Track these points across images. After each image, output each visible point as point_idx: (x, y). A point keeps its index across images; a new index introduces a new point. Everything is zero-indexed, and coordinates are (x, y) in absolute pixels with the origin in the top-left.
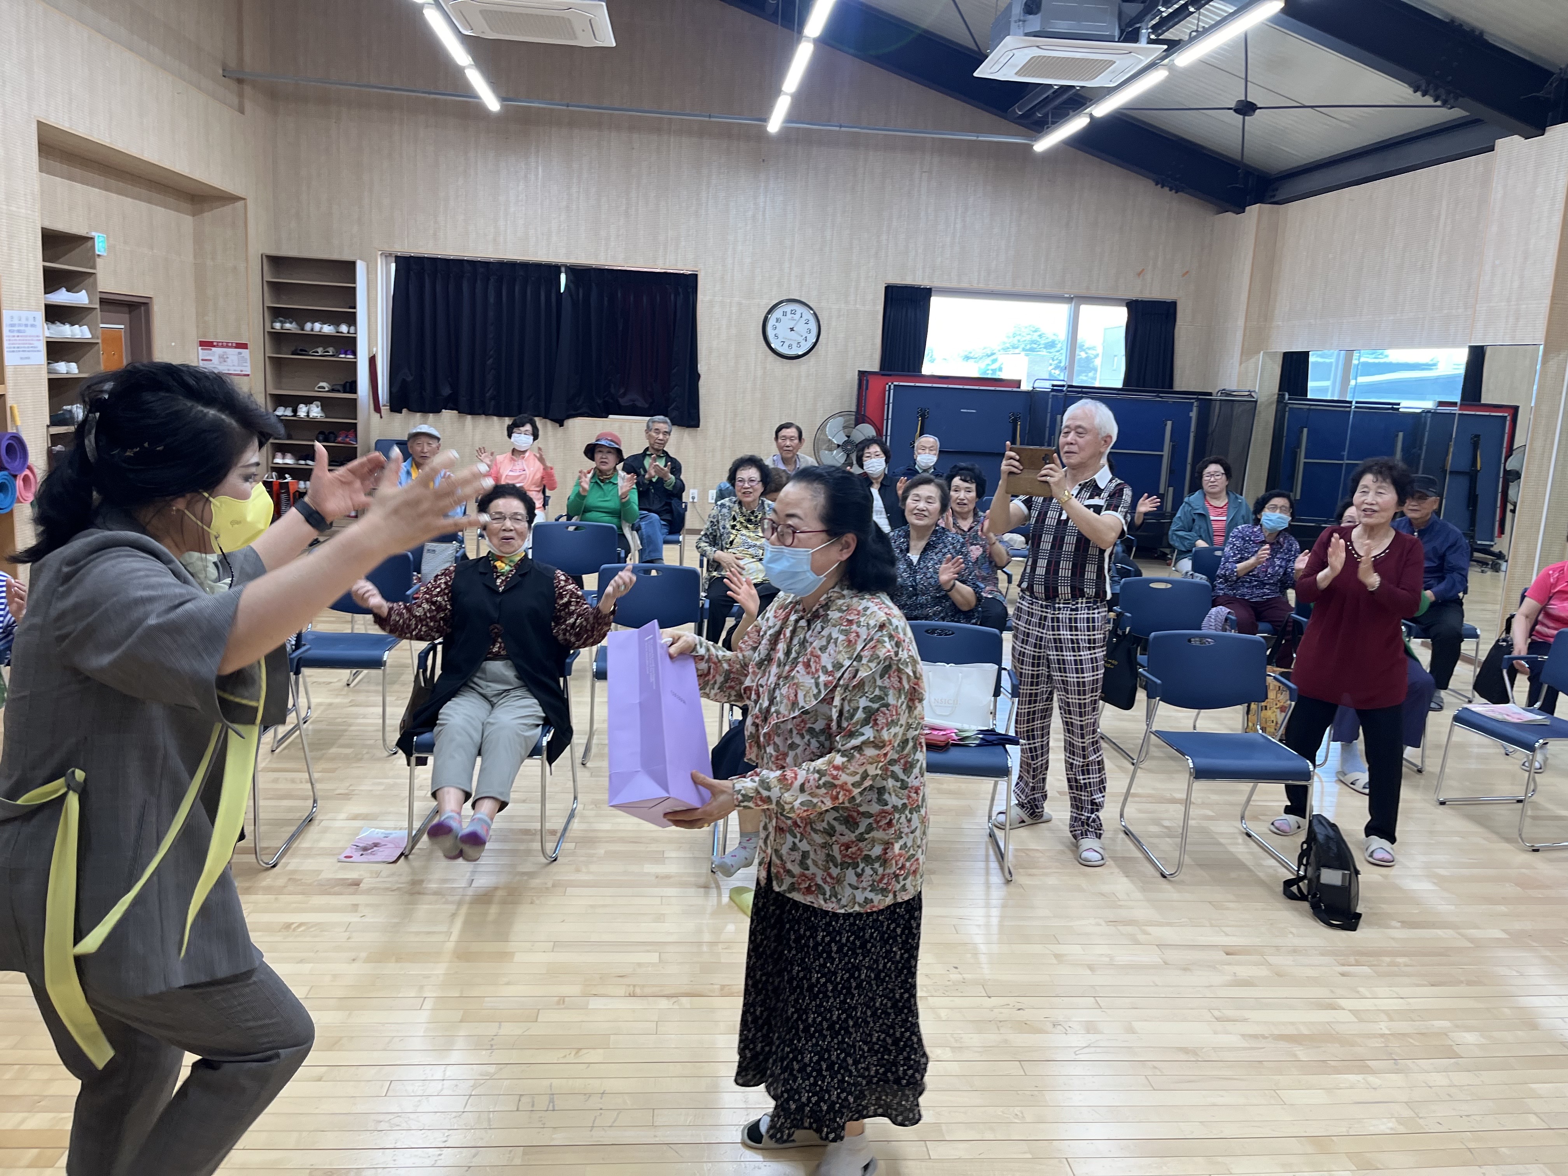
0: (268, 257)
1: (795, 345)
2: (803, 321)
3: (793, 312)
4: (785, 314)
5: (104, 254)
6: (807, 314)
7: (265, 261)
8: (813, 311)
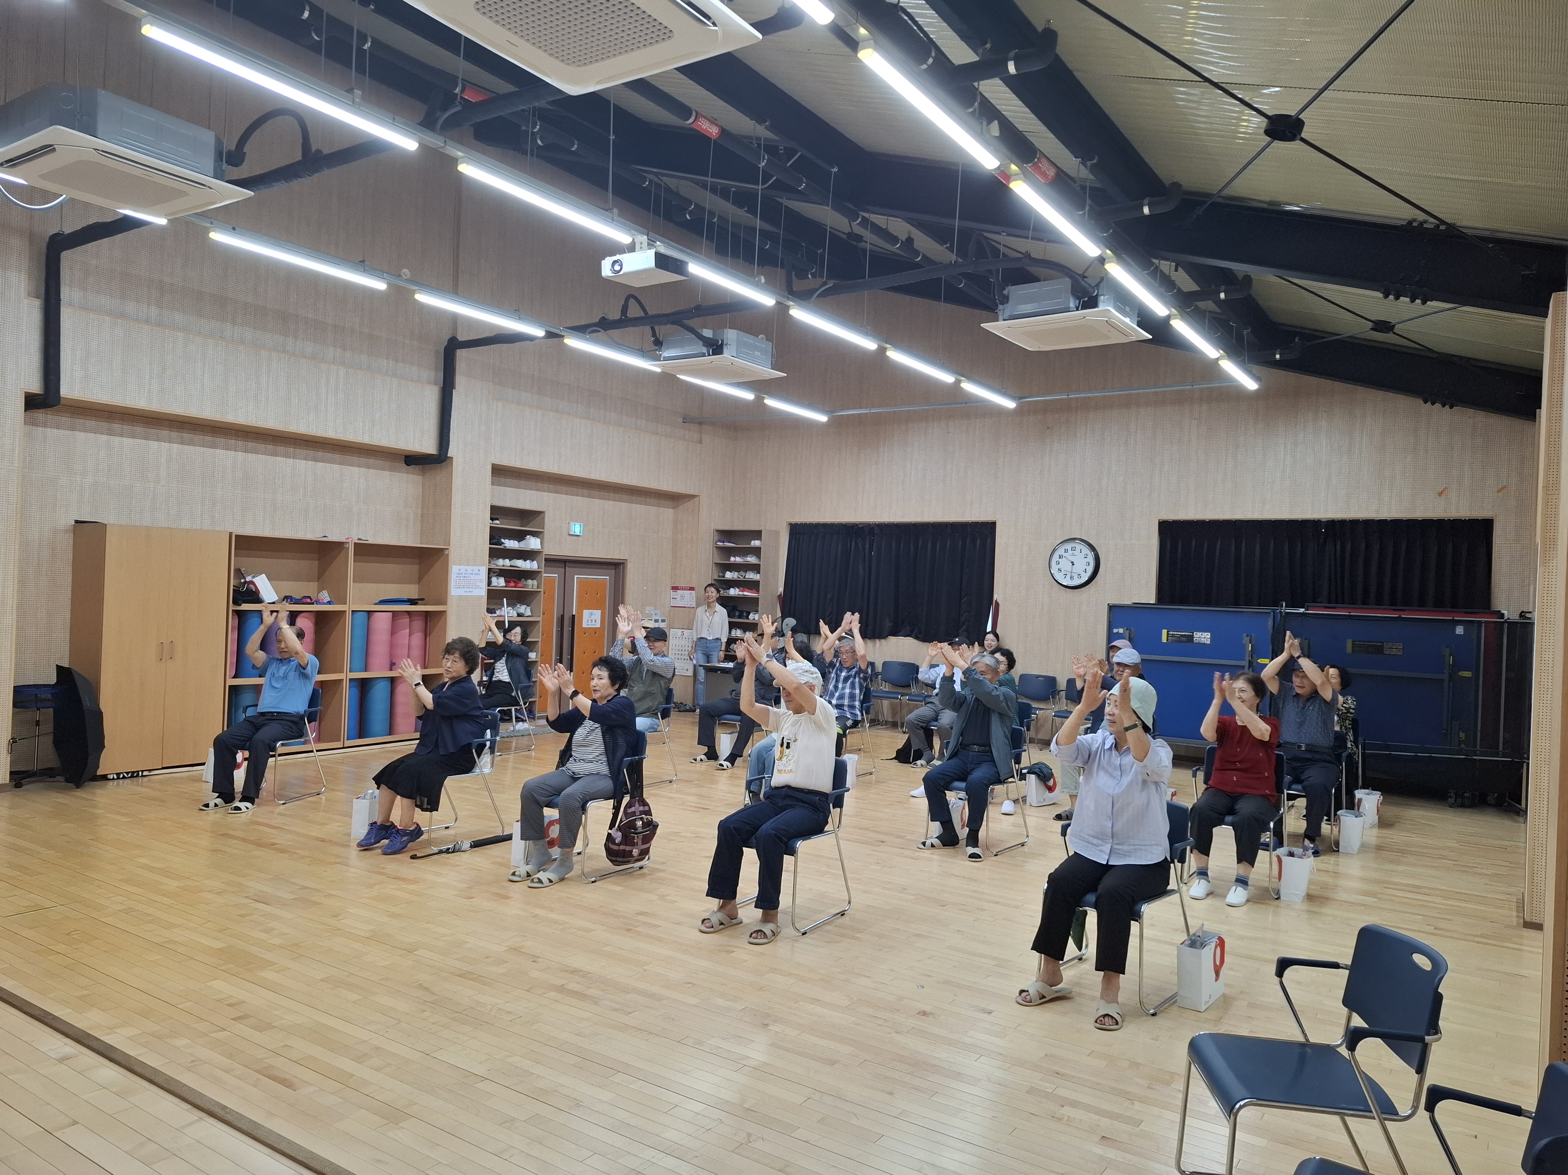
0: (716, 530)
1: (1076, 577)
2: (1083, 556)
3: (1073, 549)
4: (1066, 551)
5: (582, 534)
6: (1086, 550)
7: (716, 533)
8: (1092, 548)
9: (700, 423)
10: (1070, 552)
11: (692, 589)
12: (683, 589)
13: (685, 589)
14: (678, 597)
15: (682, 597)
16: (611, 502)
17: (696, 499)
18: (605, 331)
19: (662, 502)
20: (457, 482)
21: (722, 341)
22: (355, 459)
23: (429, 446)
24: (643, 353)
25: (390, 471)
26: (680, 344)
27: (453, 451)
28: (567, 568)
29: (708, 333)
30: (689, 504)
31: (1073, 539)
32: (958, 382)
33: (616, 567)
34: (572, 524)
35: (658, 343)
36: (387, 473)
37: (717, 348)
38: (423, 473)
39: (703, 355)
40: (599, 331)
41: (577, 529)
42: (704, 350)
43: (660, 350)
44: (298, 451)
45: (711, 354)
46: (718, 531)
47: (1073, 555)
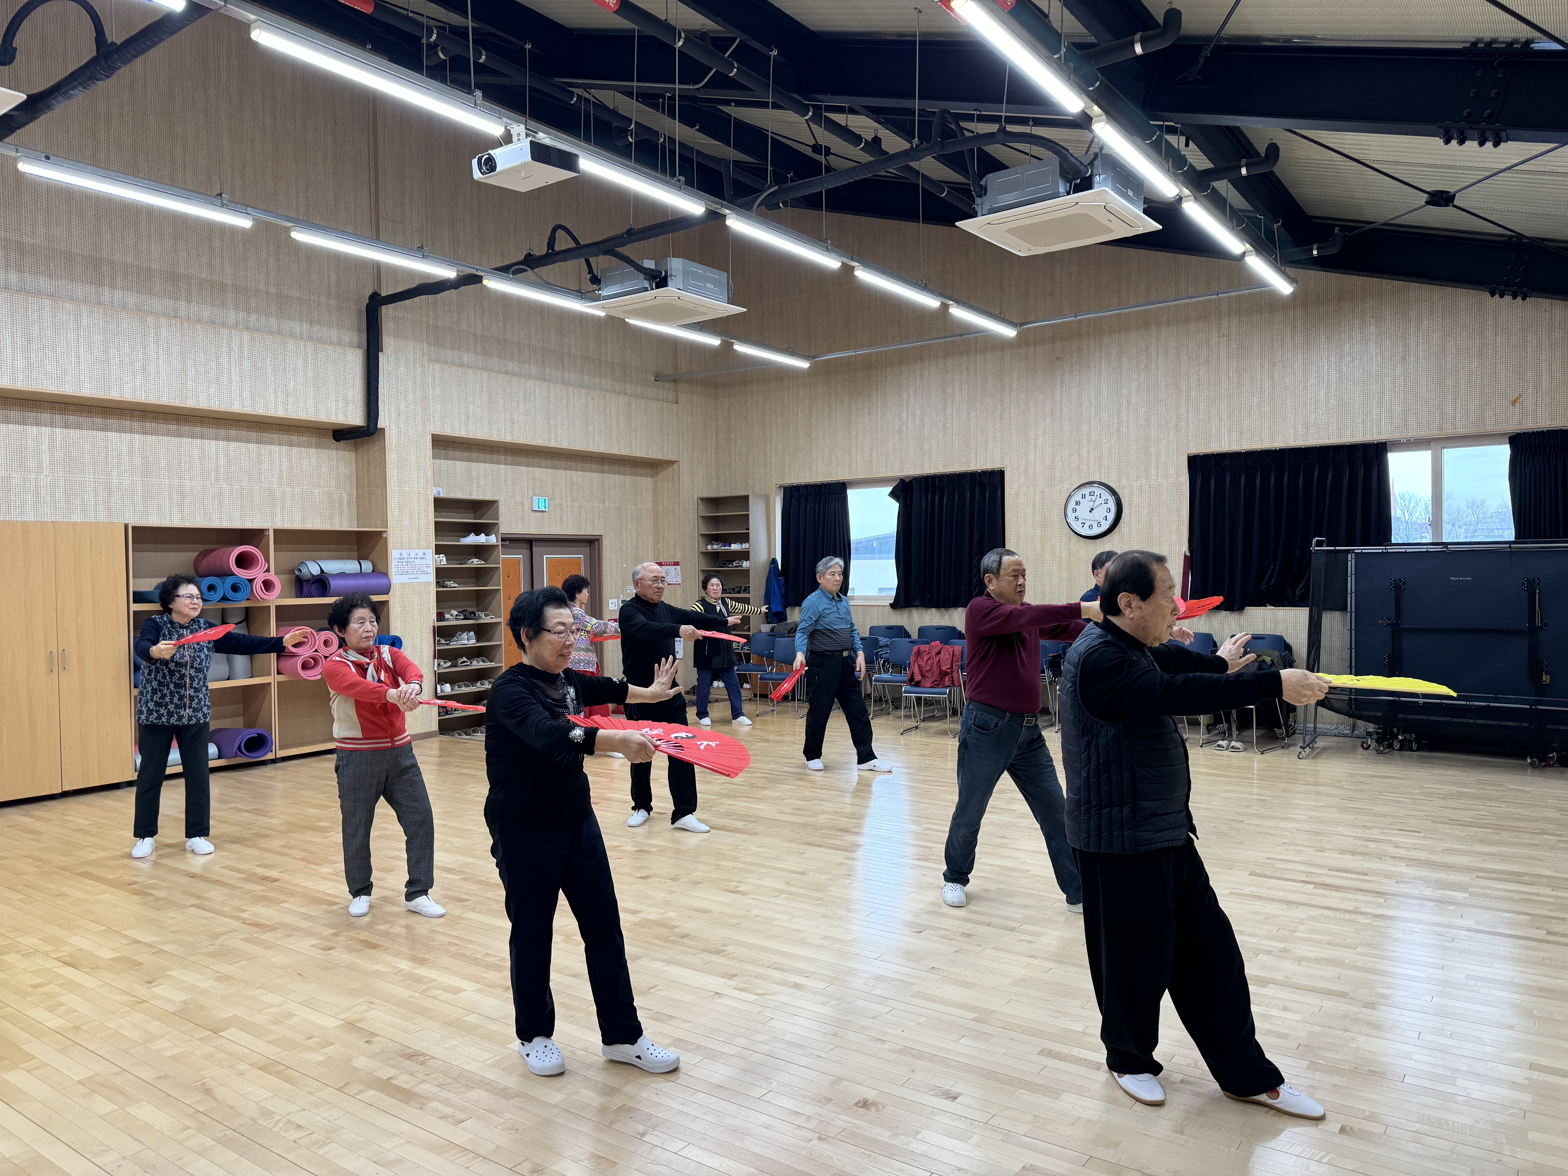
0: (701, 499)
1: (1095, 525)
2: (1102, 501)
3: (1092, 494)
5: (547, 510)
6: (1106, 495)
7: (700, 502)
8: (1113, 492)
9: (675, 382)
10: (1088, 497)
11: (676, 564)
16: (579, 473)
17: (676, 465)
18: (533, 269)
19: (639, 470)
20: (392, 456)
21: (666, 272)
22: (275, 436)
23: (355, 417)
24: (581, 294)
25: (316, 448)
26: (620, 281)
27: (383, 422)
28: (534, 547)
29: (649, 264)
30: (669, 470)
31: (1091, 483)
32: (945, 307)
33: (592, 544)
34: (535, 498)
35: (596, 280)
36: (312, 451)
37: (660, 280)
38: (356, 448)
39: (646, 290)
40: (527, 271)
41: (540, 503)
42: (646, 284)
43: (600, 289)
44: (206, 431)
45: (654, 288)
46: (703, 499)
47: (1092, 501)
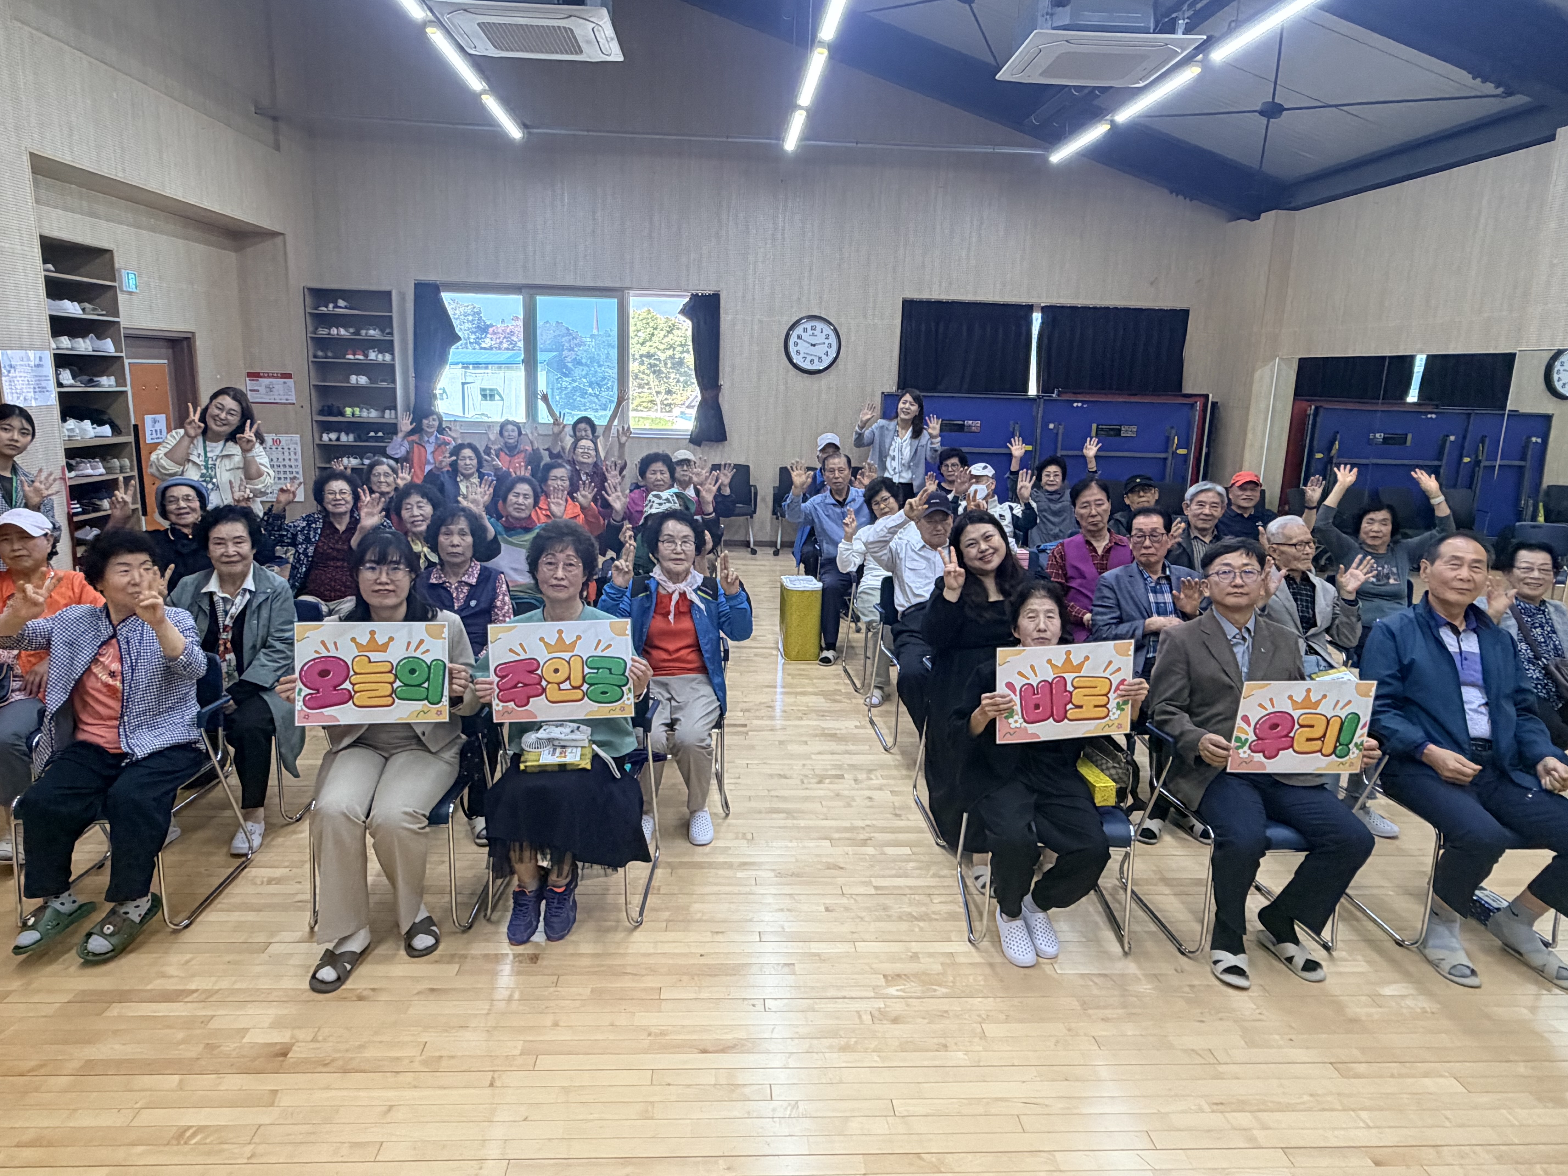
0: (310, 289)
1: (816, 360)
2: (824, 336)
3: (814, 328)
4: (805, 330)
5: (136, 290)
6: (830, 330)
7: (305, 293)
8: (833, 328)
9: (275, 119)
10: (810, 332)
11: (288, 376)
12: (269, 377)
13: (273, 377)
14: (262, 390)
15: (270, 389)
17: (279, 240)
30: (270, 245)
31: (812, 317)
33: (183, 345)
34: (124, 272)
41: (131, 281)
46: (312, 290)
47: (813, 335)
